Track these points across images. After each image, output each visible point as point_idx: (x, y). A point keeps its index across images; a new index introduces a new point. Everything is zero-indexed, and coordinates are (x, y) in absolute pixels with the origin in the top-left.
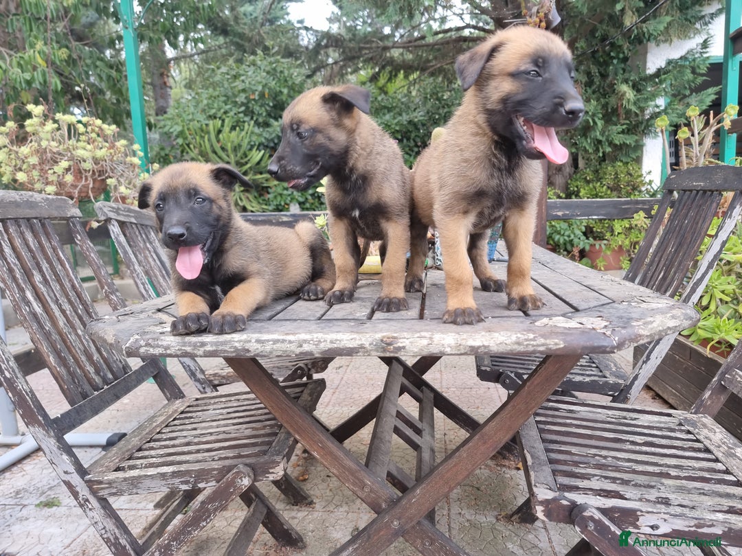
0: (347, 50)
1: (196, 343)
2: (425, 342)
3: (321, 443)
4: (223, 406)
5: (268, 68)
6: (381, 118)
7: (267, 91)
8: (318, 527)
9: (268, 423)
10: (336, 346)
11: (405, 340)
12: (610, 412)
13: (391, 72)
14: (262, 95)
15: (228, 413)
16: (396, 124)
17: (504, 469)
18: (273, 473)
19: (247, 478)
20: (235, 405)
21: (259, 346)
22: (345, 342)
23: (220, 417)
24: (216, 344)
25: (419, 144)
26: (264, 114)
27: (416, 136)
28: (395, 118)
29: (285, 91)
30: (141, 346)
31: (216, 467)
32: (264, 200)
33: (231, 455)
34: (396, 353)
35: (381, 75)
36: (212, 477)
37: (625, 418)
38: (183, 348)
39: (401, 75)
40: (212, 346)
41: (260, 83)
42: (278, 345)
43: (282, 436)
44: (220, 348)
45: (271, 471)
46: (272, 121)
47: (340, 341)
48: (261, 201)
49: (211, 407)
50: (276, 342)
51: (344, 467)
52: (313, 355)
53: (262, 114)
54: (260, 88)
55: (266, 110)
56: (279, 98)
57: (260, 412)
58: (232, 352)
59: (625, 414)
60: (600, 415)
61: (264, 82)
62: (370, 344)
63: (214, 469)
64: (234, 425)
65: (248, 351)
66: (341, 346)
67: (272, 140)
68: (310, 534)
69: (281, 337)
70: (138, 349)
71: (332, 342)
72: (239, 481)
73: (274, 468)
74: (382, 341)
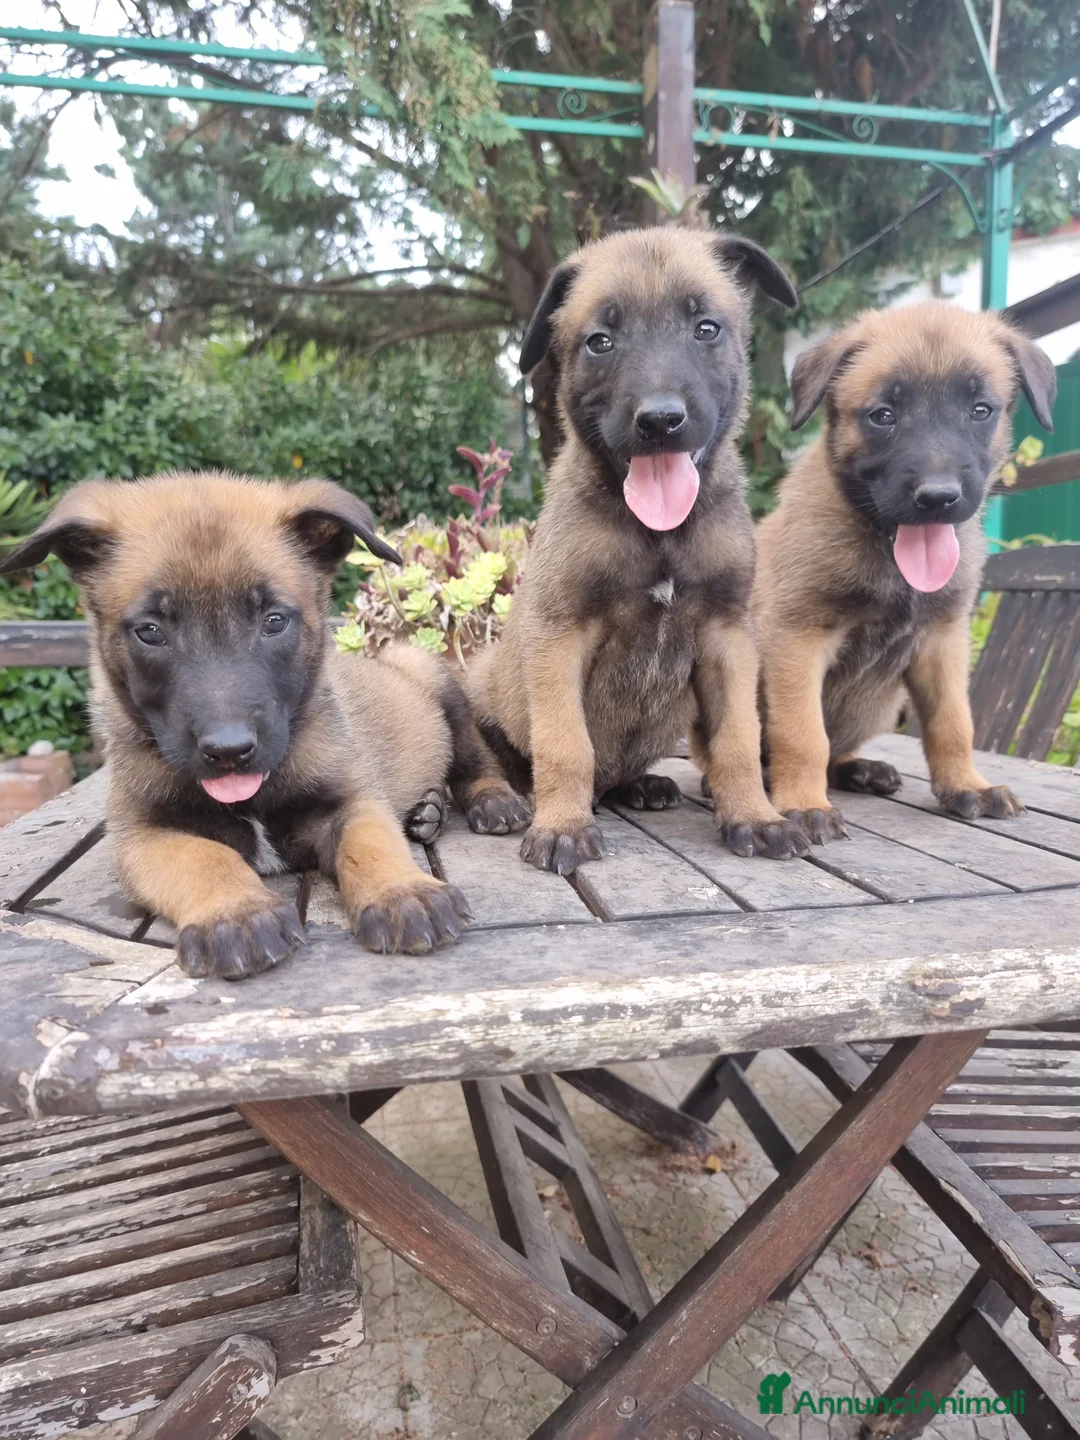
0: (198, 285)
1: (313, 1043)
2: (1032, 982)
3: (429, 1224)
4: (80, 1136)
5: (32, 297)
6: (296, 429)
7: (30, 350)
8: (309, 1397)
9: (251, 1179)
10: (784, 1013)
11: (975, 980)
12: (1014, 1054)
13: (288, 343)
14: (18, 357)
15: (107, 1159)
16: (332, 444)
17: (681, 1176)
18: (332, 1343)
19: (266, 1377)
20: (115, 1128)
21: (539, 1033)
22: (809, 999)
23: (88, 1174)
24: (390, 1038)
25: (380, 488)
26: (23, 400)
27: (373, 473)
28: (325, 433)
29: (74, 354)
30: (102, 1074)
31: (158, 1353)
32: (22, 595)
33: (185, 1303)
34: (960, 1020)
35: (269, 344)
36: (143, 1385)
37: (1043, 1065)
38: (271, 1065)
39: (311, 348)
40: (375, 1047)
41: (14, 328)
42: (604, 1025)
43: (315, 1219)
44: (409, 1052)
45: (325, 1338)
46: (44, 417)
47: (793, 996)
48: (15, 598)
49: (44, 1144)
50: (592, 1014)
51: (487, 1278)
52: (716, 1048)
53: (15, 400)
54: (14, 341)
55: (28, 393)
56: (56, 368)
57: (206, 1145)
58: (449, 1064)
59: (1038, 1055)
60: (994, 1064)
61: (24, 327)
62: (885, 1001)
63: (151, 1362)
64: (143, 1195)
65: (507, 1053)
66: (799, 1013)
67: (44, 460)
68: (292, 1422)
69: (603, 997)
70: (91, 1083)
71: (768, 1002)
72: (242, 1388)
73: (335, 1328)
74: (914, 987)
